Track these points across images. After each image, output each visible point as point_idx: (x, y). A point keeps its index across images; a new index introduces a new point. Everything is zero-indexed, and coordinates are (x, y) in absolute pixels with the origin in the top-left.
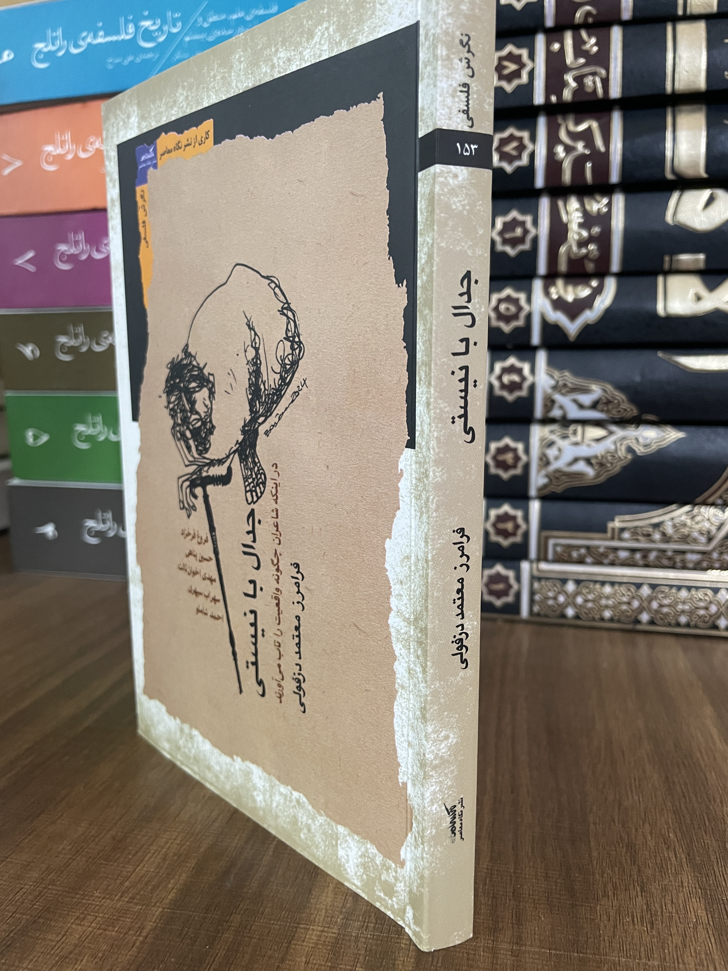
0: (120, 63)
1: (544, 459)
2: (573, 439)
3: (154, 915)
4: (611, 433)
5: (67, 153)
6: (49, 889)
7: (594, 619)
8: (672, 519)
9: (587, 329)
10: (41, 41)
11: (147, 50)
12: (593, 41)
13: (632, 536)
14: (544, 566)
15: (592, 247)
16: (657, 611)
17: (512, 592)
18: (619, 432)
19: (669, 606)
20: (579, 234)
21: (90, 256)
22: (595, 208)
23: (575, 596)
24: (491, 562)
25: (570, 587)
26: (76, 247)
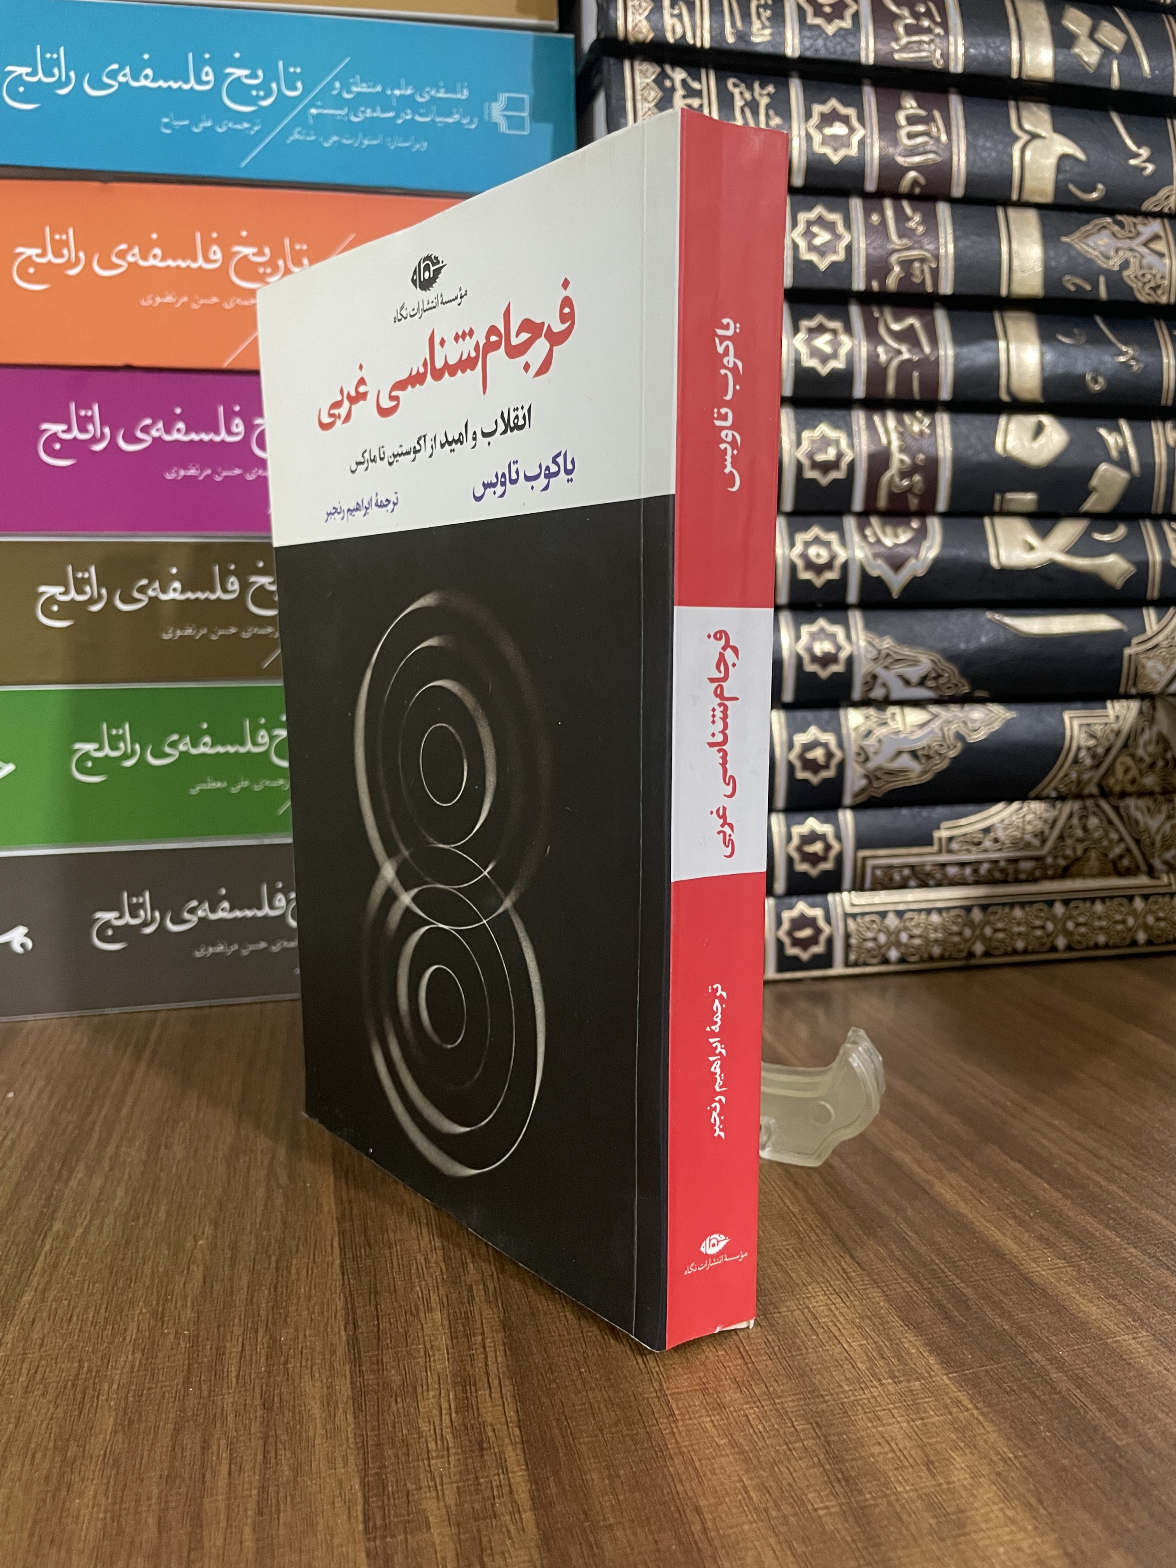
0: (185, 127)
1: (863, 754)
2: (893, 724)
7: (922, 960)
9: (914, 583)
10: (19, 62)
11: (239, 116)
12: (917, 218)
14: (860, 897)
15: (917, 478)
17: (823, 938)
18: (943, 714)
20: (902, 461)
21: (111, 447)
22: (916, 428)
23: (898, 932)
24: (794, 899)
25: (892, 921)
26: (83, 429)
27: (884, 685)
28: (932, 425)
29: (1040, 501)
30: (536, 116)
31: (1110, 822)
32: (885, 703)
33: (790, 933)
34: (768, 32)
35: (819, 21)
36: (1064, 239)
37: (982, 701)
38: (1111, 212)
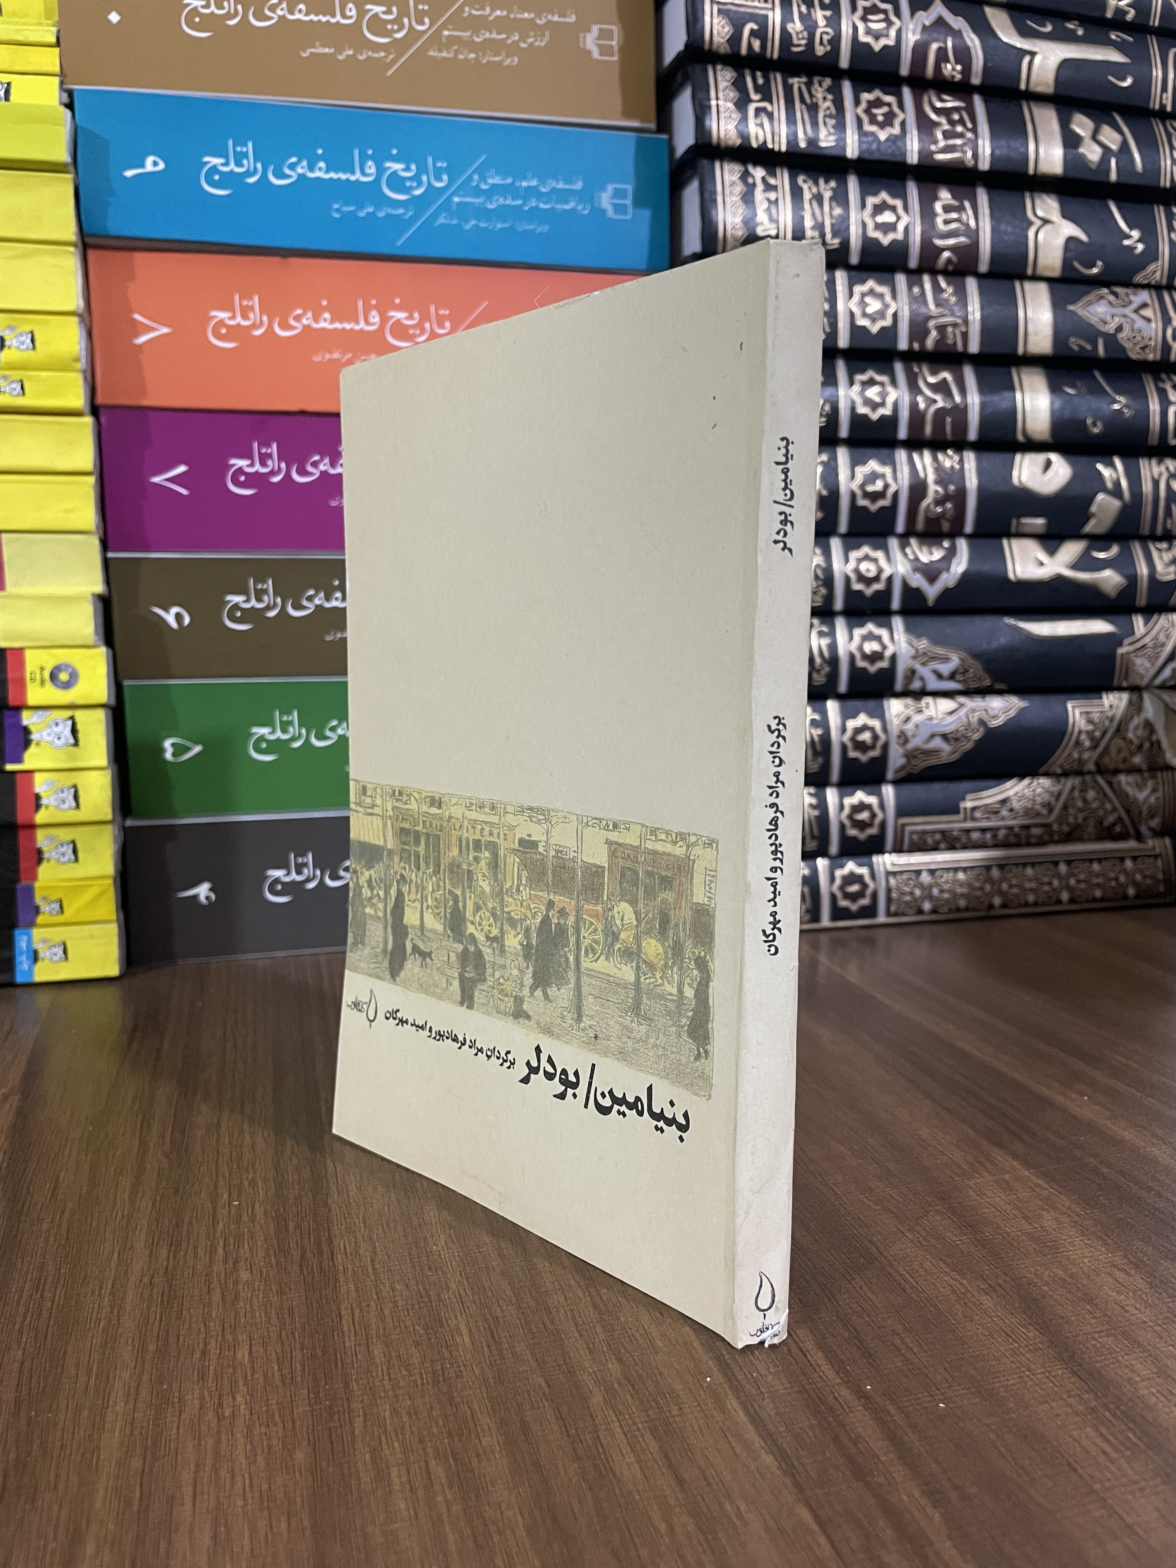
0: (352, 212)
2: (928, 713)
4: (961, 704)
5: (253, 326)
7: (950, 911)
8: (1016, 793)
9: (947, 593)
11: (396, 203)
12: (951, 290)
13: (982, 815)
14: (899, 858)
15: (949, 505)
17: (869, 892)
18: (968, 703)
20: (936, 491)
21: (287, 479)
22: (948, 464)
23: (930, 887)
24: (844, 861)
25: (925, 878)
26: (263, 464)
27: (922, 679)
28: (961, 461)
29: (1049, 525)
30: (638, 203)
31: (1105, 795)
32: (920, 694)
33: (842, 888)
34: (832, 138)
35: (873, 128)
36: (1071, 307)
37: (1000, 693)
38: (1107, 284)
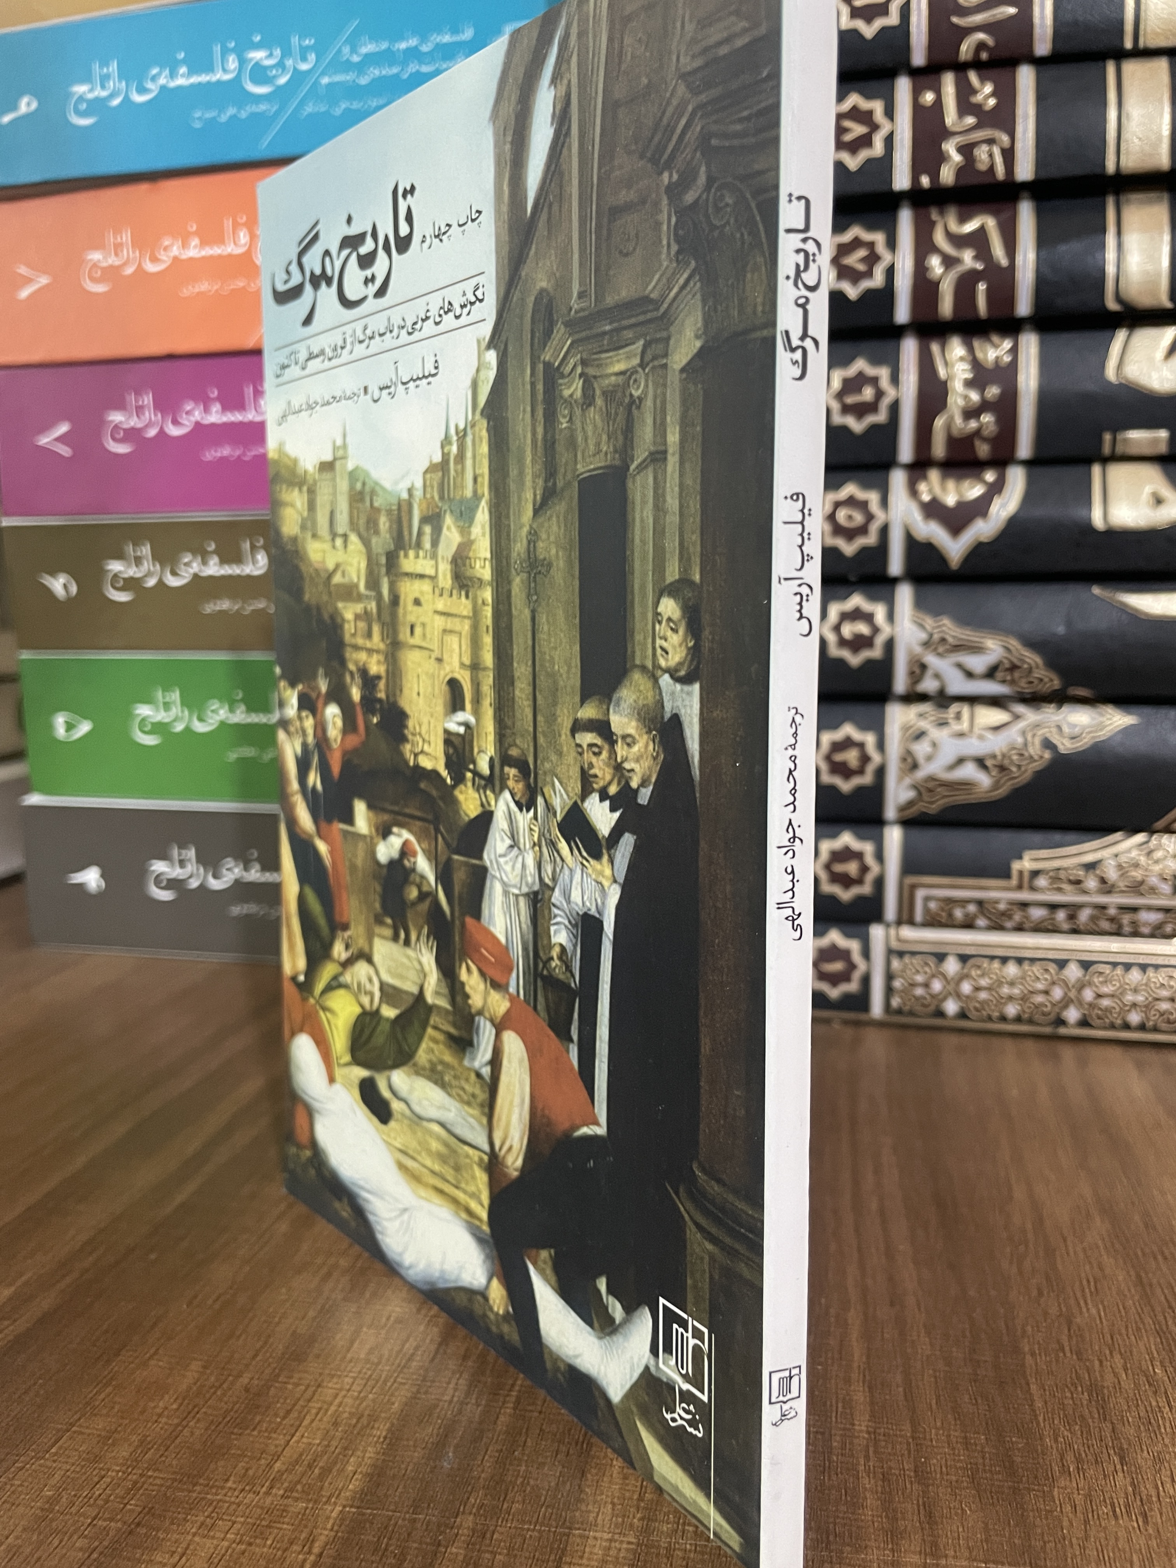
0: (214, 118)
1: (909, 760)
2: (956, 727)
3: (328, 1518)
4: (1017, 717)
5: (125, 264)
6: (150, 1477)
7: (990, 1018)
8: (1116, 856)
9: (978, 550)
10: (82, 81)
11: (258, 98)
12: (988, 88)
13: (1051, 884)
14: (908, 932)
15: (987, 418)
16: (1091, 1005)
17: (857, 976)
18: (1030, 716)
19: (1113, 996)
20: (966, 397)
21: (162, 432)
22: (990, 355)
23: (958, 981)
24: (822, 927)
25: (951, 966)
26: (140, 416)
27: (937, 676)
29: (1171, 440)
32: (941, 700)
33: (816, 965)
37: (1087, 701)
